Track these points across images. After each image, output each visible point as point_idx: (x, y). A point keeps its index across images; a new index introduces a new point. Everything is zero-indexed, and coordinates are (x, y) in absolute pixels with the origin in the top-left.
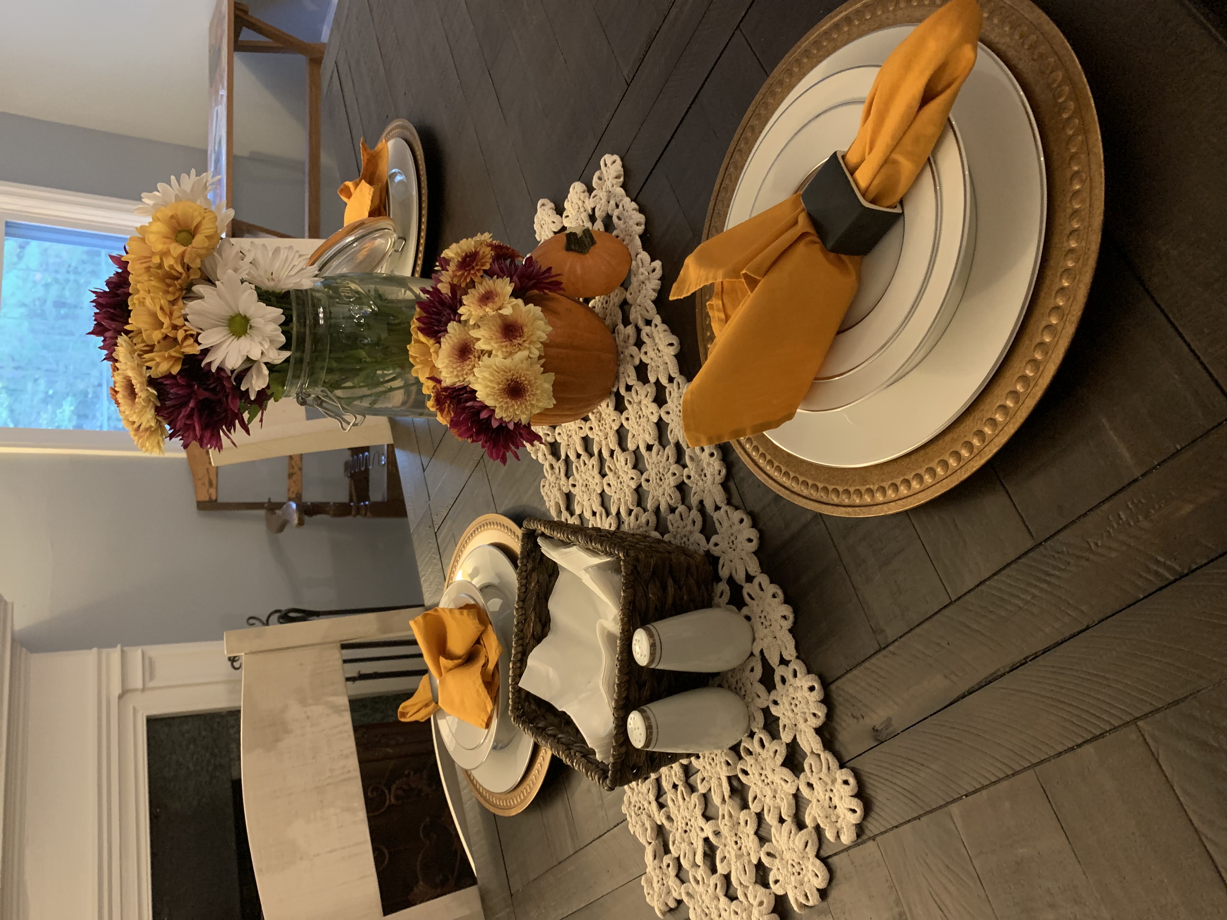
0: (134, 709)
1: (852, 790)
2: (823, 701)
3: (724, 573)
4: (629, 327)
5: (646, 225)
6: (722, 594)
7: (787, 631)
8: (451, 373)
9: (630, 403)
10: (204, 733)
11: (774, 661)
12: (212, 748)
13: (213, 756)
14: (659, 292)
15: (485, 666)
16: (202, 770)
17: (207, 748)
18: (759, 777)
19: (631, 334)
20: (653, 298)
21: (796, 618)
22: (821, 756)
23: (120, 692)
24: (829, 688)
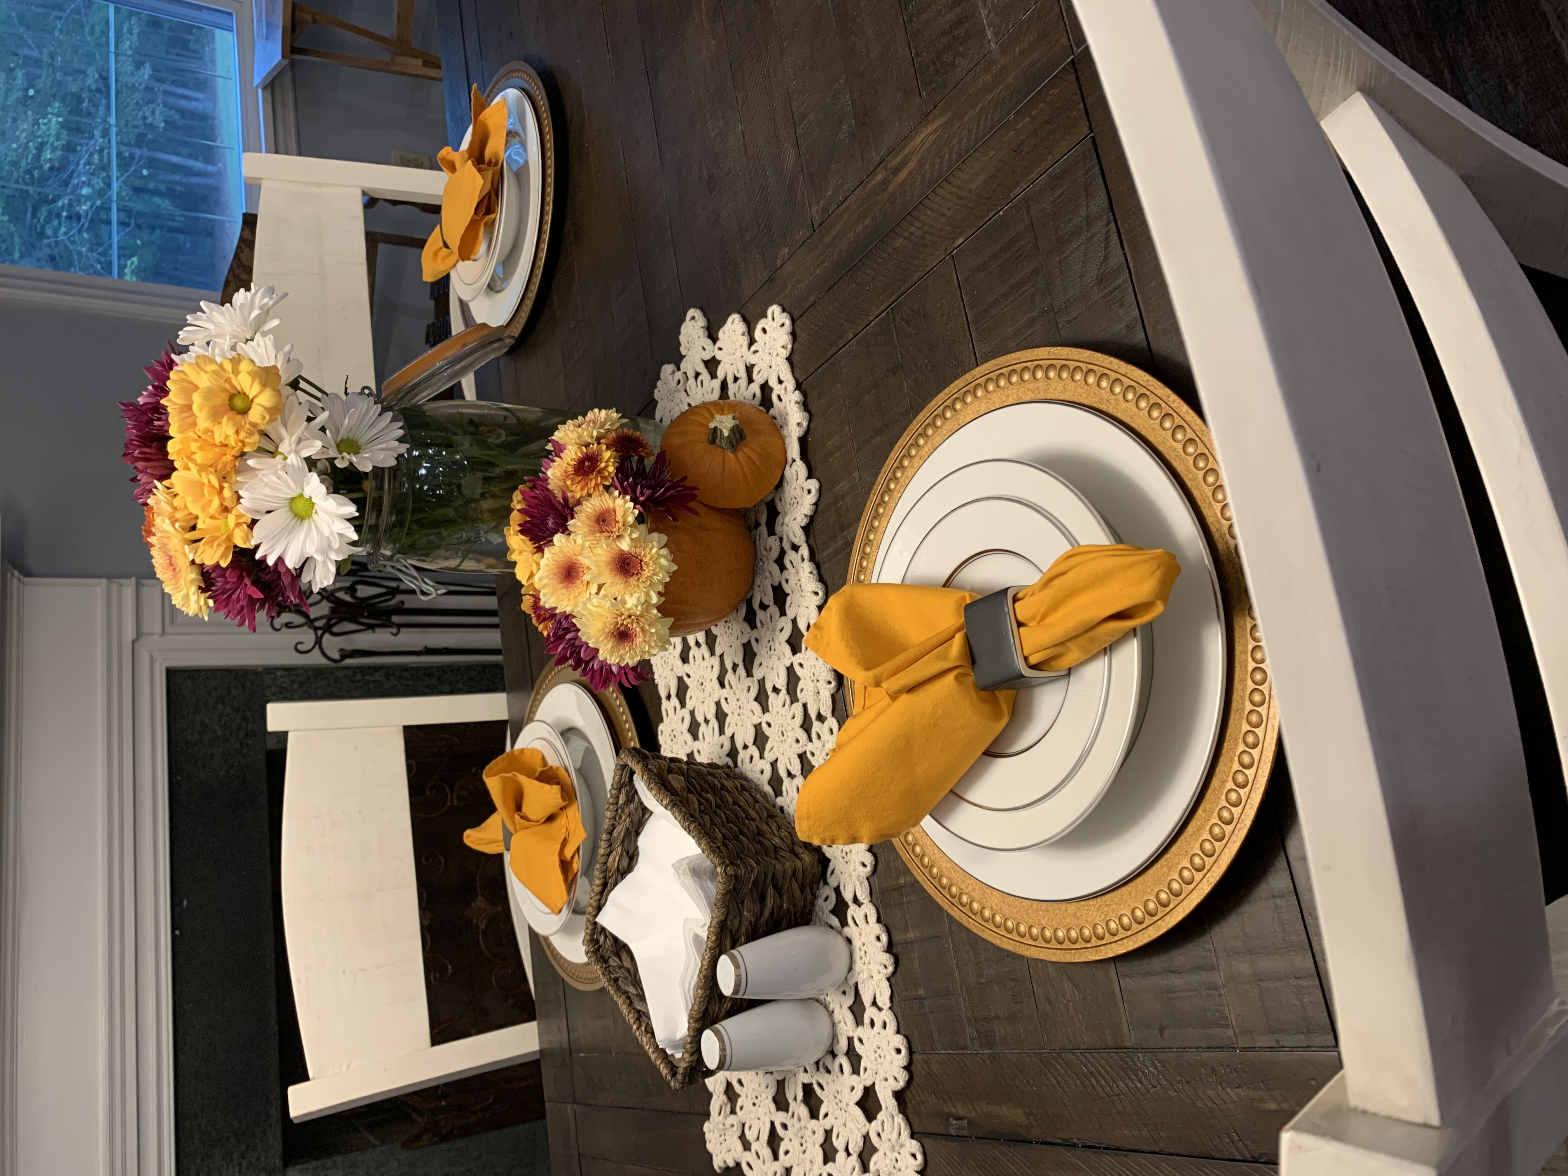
0: (151, 657)
1: (917, 1166)
2: (905, 1068)
3: (833, 881)
4: (773, 538)
5: (809, 426)
6: (826, 899)
7: (884, 979)
8: (553, 594)
9: (762, 624)
10: (234, 692)
11: (867, 1000)
12: (244, 711)
13: (245, 719)
14: (812, 518)
15: (564, 843)
16: (231, 735)
17: (238, 710)
18: (833, 1098)
19: (774, 547)
20: (803, 524)
21: (896, 969)
22: (896, 1118)
23: (135, 636)
24: (915, 1056)
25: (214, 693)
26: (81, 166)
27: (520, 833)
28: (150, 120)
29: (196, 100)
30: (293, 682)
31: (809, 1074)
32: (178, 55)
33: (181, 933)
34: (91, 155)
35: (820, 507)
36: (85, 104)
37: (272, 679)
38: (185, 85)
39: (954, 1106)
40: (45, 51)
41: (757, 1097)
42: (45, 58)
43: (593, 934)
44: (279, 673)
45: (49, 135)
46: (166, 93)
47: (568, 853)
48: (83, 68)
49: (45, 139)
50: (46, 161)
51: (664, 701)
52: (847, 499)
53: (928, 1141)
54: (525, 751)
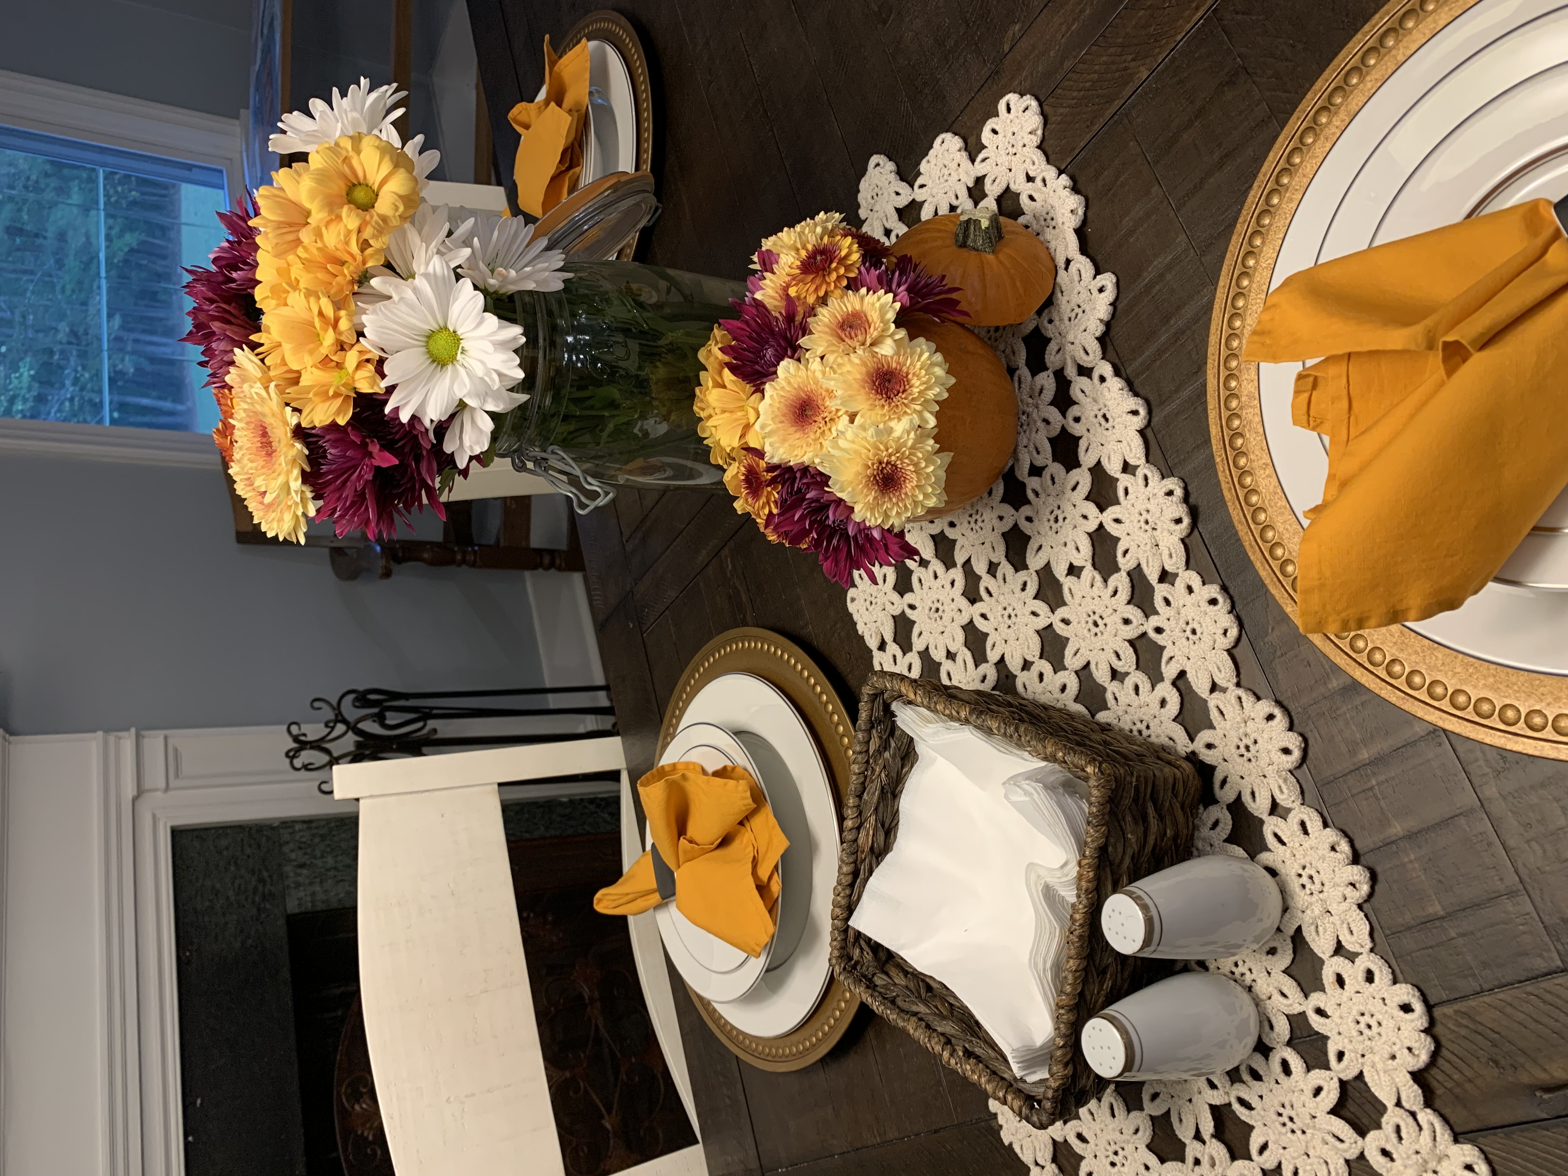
0: (154, 816)
2: (1426, 1031)
3: (1224, 793)
4: (1043, 375)
5: (1085, 214)
6: (1216, 824)
7: (1355, 907)
8: (784, 441)
9: (1037, 494)
10: (248, 851)
11: (1322, 945)
12: (260, 870)
13: (261, 880)
14: (1108, 324)
15: (755, 863)
16: (246, 899)
17: (253, 872)
18: (1275, 1117)
19: (1046, 386)
20: (1098, 334)
21: (1372, 888)
22: (1420, 1117)
23: (135, 793)
24: (1437, 1012)
25: (225, 853)
26: (52, 414)
27: (686, 868)
28: (120, 367)
29: (165, 345)
30: (314, 836)
31: (1221, 1091)
32: (146, 306)
33: (195, 1139)
34: (62, 403)
35: (1120, 307)
36: (56, 357)
37: (291, 833)
38: (152, 333)
39: (1545, 1070)
40: (17, 312)
41: (1116, 1153)
42: (18, 318)
43: (843, 948)
44: (298, 827)
45: (21, 388)
46: (136, 341)
47: (764, 873)
48: (54, 324)
49: (17, 392)
50: (18, 412)
51: (876, 653)
52: (1169, 277)
53: (1490, 1140)
54: (679, 767)
